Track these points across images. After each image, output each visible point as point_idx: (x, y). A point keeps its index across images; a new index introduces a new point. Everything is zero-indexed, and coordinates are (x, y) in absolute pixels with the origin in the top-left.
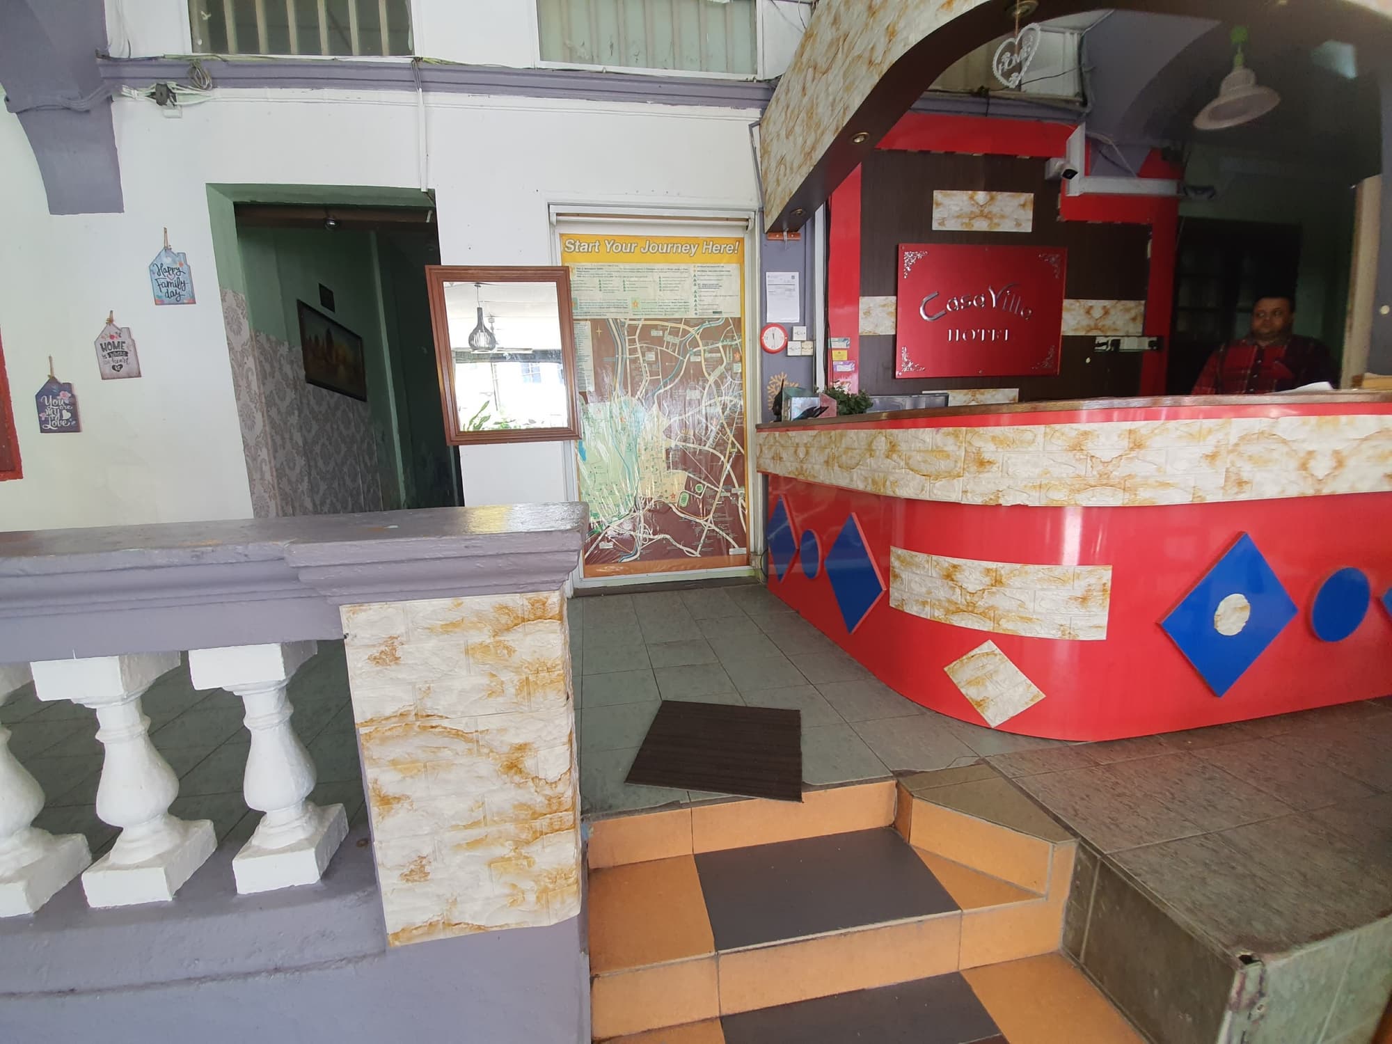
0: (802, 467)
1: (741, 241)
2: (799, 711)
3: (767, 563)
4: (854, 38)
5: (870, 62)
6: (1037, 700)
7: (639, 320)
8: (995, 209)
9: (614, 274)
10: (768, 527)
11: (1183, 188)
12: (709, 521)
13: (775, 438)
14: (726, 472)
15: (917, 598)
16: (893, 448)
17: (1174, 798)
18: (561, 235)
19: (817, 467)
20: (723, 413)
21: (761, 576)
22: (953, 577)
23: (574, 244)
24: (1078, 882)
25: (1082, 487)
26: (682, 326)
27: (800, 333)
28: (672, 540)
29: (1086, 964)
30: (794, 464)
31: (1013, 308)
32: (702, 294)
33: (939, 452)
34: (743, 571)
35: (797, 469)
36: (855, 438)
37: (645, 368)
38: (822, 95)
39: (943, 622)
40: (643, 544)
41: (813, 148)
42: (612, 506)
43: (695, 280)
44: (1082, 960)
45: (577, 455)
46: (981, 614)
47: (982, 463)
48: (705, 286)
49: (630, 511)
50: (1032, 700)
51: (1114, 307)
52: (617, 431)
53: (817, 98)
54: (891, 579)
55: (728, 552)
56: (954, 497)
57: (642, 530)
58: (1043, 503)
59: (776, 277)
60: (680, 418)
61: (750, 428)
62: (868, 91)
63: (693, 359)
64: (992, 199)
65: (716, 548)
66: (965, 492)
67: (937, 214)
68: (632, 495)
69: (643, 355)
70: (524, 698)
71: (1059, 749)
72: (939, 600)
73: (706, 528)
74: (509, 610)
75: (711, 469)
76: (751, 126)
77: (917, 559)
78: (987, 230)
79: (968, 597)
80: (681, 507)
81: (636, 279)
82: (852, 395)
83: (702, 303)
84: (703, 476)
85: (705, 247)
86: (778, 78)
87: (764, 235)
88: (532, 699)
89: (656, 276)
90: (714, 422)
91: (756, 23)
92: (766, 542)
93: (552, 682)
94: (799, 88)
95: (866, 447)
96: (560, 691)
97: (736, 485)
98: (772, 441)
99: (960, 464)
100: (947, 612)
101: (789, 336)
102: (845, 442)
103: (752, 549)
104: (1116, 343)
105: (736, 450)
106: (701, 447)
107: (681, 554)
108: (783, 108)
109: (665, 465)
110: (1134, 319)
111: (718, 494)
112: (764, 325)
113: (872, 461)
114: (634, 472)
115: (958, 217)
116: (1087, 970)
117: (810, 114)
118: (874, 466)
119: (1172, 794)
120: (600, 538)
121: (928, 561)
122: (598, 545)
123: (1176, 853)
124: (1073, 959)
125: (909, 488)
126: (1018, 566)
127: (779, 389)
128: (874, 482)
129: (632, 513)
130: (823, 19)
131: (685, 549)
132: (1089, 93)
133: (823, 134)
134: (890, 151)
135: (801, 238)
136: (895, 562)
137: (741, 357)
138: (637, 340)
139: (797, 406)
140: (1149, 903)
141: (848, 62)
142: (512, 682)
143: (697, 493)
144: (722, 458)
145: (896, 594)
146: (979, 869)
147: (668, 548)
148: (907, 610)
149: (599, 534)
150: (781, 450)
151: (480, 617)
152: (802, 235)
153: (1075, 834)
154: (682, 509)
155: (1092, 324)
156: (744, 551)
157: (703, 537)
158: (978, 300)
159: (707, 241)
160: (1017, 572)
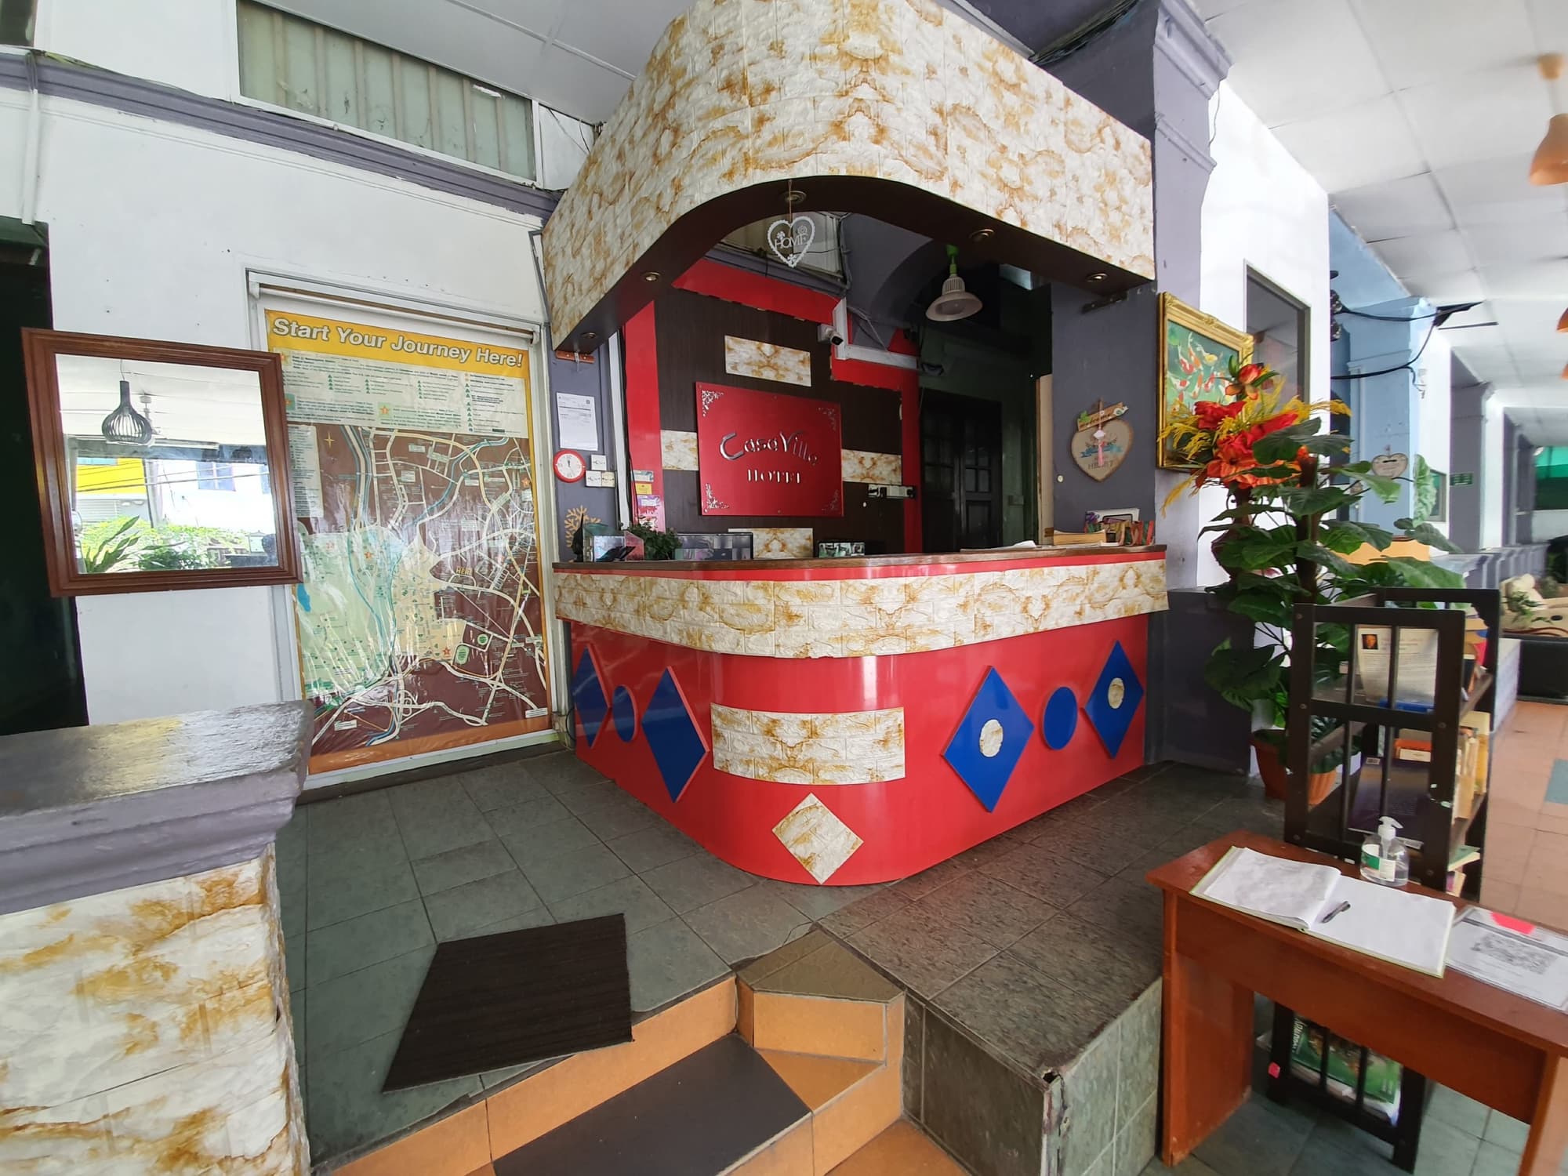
0: (609, 616)
1: (525, 354)
2: (622, 914)
3: (573, 724)
4: (640, 180)
5: (658, 208)
6: (857, 847)
7: (391, 430)
8: (780, 361)
9: (351, 371)
10: (573, 680)
11: (921, 364)
12: (498, 679)
13: (577, 580)
14: (518, 619)
15: (741, 757)
16: (706, 599)
17: (972, 922)
18: (267, 312)
19: (627, 616)
20: (511, 548)
21: (567, 740)
22: (774, 732)
23: (289, 326)
24: (910, 1037)
25: (875, 637)
26: (452, 443)
27: (600, 462)
28: (446, 708)
29: (926, 1123)
30: (600, 611)
31: (802, 455)
32: (478, 408)
33: (749, 605)
34: (544, 736)
35: (604, 617)
36: (666, 587)
37: (400, 490)
38: (610, 225)
39: (767, 780)
40: (404, 718)
41: (603, 275)
42: (354, 670)
43: (467, 391)
44: (922, 1121)
45: (295, 604)
46: (801, 768)
47: (791, 617)
48: (480, 399)
49: (383, 675)
50: (853, 848)
51: (879, 459)
52: (360, 571)
53: (605, 226)
54: (714, 738)
55: (524, 715)
56: (768, 651)
57: (402, 698)
58: (845, 654)
59: (568, 399)
60: (454, 553)
61: (545, 565)
62: (657, 236)
63: (468, 482)
64: (776, 352)
65: (508, 712)
66: (778, 646)
67: (730, 358)
68: (385, 655)
69: (398, 474)
70: (197, 1040)
71: (879, 893)
72: (762, 758)
73: (494, 689)
74: (163, 906)
75: (497, 616)
76: (532, 234)
77: (737, 716)
78: (775, 379)
79: (789, 753)
80: (458, 665)
81: (385, 380)
82: (659, 532)
83: (477, 418)
84: (487, 624)
85: (479, 354)
86: (561, 192)
87: (552, 353)
88: (213, 1037)
89: (414, 380)
90: (500, 558)
91: (532, 128)
92: (572, 699)
93: (248, 1002)
94: (585, 209)
95: (678, 597)
96: (263, 1012)
97: (532, 633)
98: (573, 584)
99: (771, 618)
100: (771, 769)
101: (588, 465)
102: (656, 591)
103: (555, 709)
104: (884, 490)
105: (529, 592)
106: (484, 589)
107: (460, 724)
108: (568, 225)
109: (433, 612)
110: (895, 470)
111: (509, 646)
112: (557, 450)
113: (686, 614)
114: (388, 624)
115: (749, 364)
116: (929, 1130)
117: (598, 239)
118: (688, 618)
119: (970, 918)
120: (335, 716)
121: (748, 718)
122: (332, 726)
123: (982, 981)
124: (914, 1121)
125: (725, 643)
126: (829, 716)
127: (578, 524)
128: (689, 636)
129: (385, 678)
130: (607, 149)
131: (465, 717)
132: (848, 272)
133: (612, 264)
134: (681, 290)
135: (595, 362)
136: (716, 721)
137: (531, 484)
138: (388, 455)
139: (600, 546)
140: (969, 1043)
141: (635, 200)
142: (173, 1019)
143: (480, 646)
144: (512, 601)
145: (720, 755)
146: (823, 1053)
147: (441, 719)
148: (732, 771)
149: (334, 710)
150: (584, 594)
151: (107, 929)
152: (596, 357)
153: (902, 987)
154: (461, 668)
155: (865, 472)
156: (545, 711)
157: (490, 701)
158: (772, 444)
159: (482, 348)
160: (829, 722)
